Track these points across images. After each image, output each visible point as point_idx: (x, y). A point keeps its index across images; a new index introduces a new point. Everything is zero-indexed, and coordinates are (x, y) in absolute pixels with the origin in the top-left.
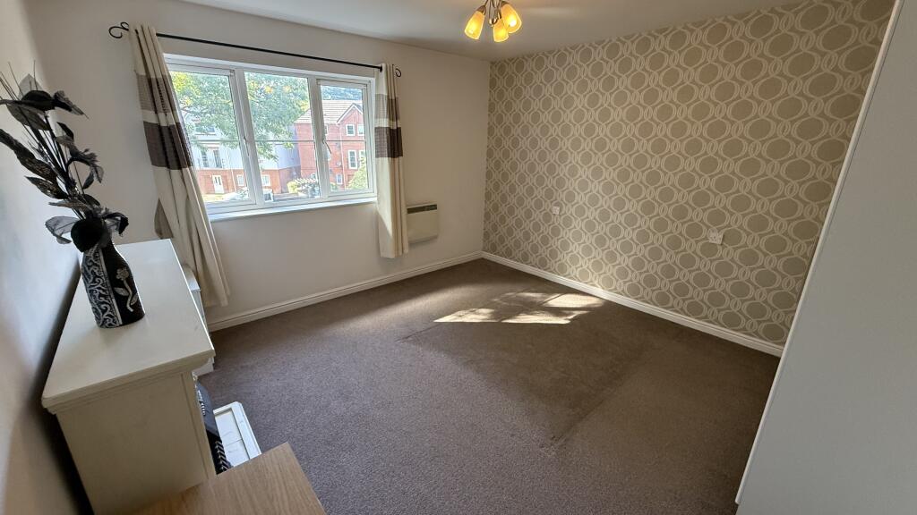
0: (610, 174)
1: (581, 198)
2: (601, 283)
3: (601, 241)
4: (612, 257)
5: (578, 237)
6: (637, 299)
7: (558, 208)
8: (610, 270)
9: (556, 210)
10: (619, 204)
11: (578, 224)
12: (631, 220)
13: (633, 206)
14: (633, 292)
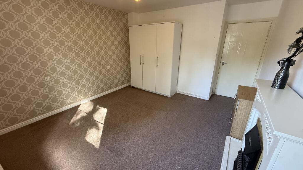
0: (71, 55)
1: (61, 69)
2: (83, 97)
3: (77, 83)
4: (84, 86)
5: (65, 85)
6: (97, 94)
7: (49, 77)
8: (84, 91)
9: (48, 78)
10: (80, 66)
11: (63, 80)
12: (86, 70)
13: (85, 65)
14: (95, 93)
